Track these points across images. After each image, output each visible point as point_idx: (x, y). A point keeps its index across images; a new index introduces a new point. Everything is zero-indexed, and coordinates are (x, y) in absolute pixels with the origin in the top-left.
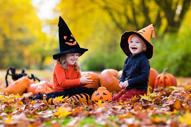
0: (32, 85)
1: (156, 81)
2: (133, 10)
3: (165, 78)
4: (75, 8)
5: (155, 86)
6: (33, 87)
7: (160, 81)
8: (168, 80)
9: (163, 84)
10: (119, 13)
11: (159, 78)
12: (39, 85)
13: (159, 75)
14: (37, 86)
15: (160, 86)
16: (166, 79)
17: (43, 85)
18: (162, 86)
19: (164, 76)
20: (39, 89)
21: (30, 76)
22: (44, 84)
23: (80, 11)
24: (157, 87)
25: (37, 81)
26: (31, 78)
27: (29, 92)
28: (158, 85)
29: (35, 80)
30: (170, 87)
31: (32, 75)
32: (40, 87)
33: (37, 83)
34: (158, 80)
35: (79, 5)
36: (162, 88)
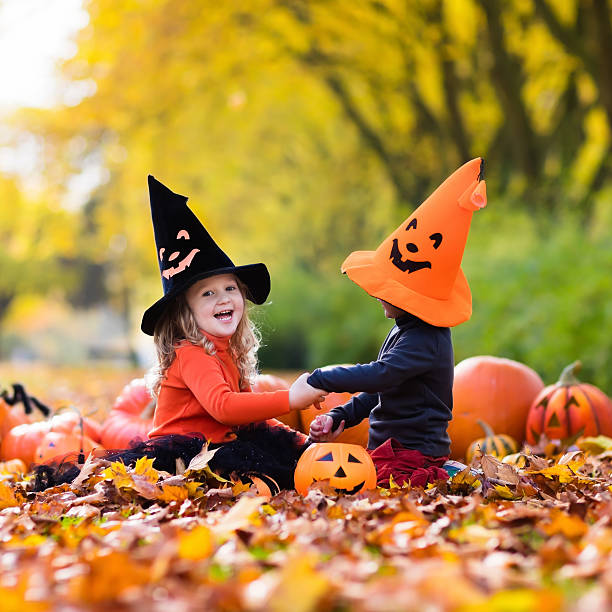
0: (17, 432)
1: (534, 415)
2: (447, 67)
3: (570, 401)
4: (164, 59)
5: (529, 435)
6: (22, 437)
7: (548, 415)
8: (580, 411)
9: (560, 429)
10: (376, 84)
11: (545, 402)
12: (52, 430)
13: (546, 392)
14: (41, 435)
15: (550, 437)
16: (573, 407)
17: (67, 431)
18: (557, 438)
19: (567, 395)
20: (52, 445)
21: (11, 394)
22: (73, 424)
23: (188, 76)
24: (536, 441)
25: (36, 412)
26: (11, 402)
27: (10, 458)
28: (542, 430)
29: (28, 411)
30: (590, 440)
31: (18, 389)
32: (53, 437)
33: (38, 421)
34: (541, 408)
35: (184, 45)
36: (557, 443)
